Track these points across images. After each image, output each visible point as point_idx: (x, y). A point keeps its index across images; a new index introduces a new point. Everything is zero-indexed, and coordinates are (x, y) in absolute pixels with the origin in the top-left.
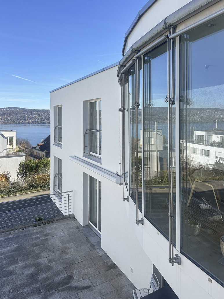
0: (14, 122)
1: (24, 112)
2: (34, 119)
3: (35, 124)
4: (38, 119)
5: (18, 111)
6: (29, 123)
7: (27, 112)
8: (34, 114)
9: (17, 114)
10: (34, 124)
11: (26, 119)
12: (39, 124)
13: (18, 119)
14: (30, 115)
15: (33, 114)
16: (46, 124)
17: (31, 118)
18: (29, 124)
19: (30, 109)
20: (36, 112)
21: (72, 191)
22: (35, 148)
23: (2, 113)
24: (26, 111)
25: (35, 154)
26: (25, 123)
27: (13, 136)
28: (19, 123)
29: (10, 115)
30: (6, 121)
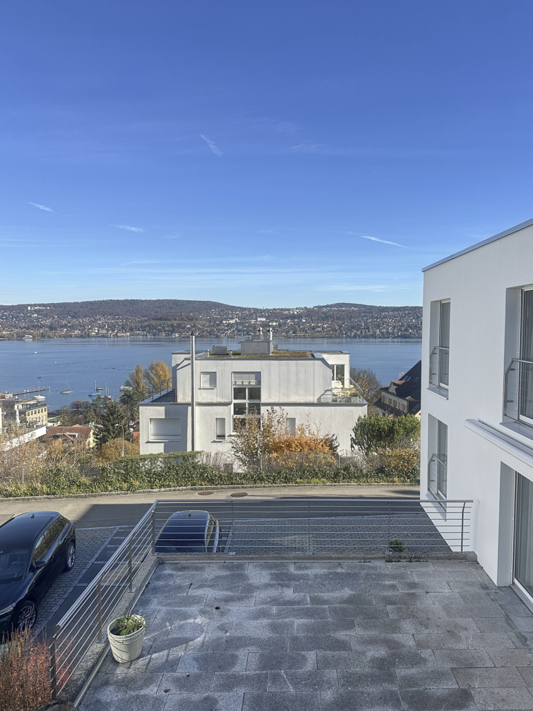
0: (346, 333)
1: (364, 312)
2: (384, 328)
3: (388, 338)
4: (394, 327)
5: (353, 311)
6: (374, 336)
7: (371, 312)
8: (385, 317)
9: (351, 317)
10: (384, 338)
11: (368, 328)
12: (395, 337)
13: (353, 327)
14: (377, 318)
15: (383, 318)
16: (410, 337)
17: (378, 326)
18: (375, 338)
19: (378, 306)
20: (391, 313)
21: (472, 501)
22: (386, 389)
23: (323, 316)
24: (369, 310)
25: (387, 402)
26: (366, 337)
27: (343, 363)
28: (355, 337)
29: (338, 319)
30: (331, 332)
